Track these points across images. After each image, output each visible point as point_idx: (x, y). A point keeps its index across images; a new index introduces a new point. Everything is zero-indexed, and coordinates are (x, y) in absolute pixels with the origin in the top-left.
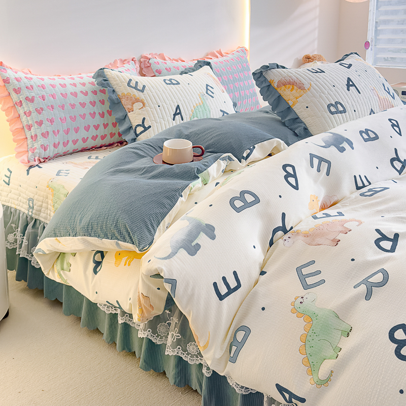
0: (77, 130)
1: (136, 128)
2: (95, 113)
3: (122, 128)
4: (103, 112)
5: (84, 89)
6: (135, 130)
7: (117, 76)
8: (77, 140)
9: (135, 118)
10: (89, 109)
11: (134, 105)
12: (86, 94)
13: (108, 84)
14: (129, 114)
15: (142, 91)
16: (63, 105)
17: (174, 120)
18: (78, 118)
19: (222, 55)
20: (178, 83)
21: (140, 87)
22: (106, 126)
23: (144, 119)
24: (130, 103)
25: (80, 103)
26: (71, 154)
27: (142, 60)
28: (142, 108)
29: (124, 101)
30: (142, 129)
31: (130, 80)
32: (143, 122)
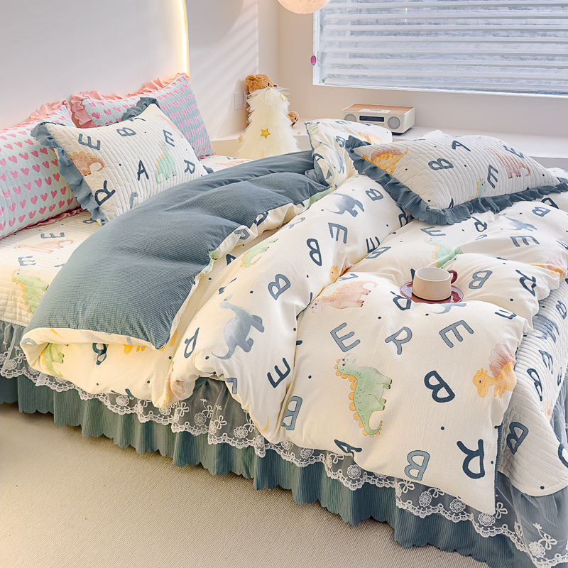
0: (23, 205)
1: (96, 194)
2: (40, 179)
3: (80, 196)
4: (49, 178)
5: (23, 150)
6: (96, 197)
7: (64, 131)
9: (93, 182)
10: (34, 176)
11: (90, 166)
12: (26, 157)
13: (54, 143)
14: (85, 178)
15: (98, 148)
16: (4, 174)
17: (139, 180)
18: (23, 188)
19: (161, 86)
20: (134, 133)
21: (94, 143)
22: (54, 194)
23: (106, 182)
24: (86, 165)
25: (22, 169)
27: (73, 102)
28: (101, 169)
29: (77, 163)
30: (105, 195)
31: (81, 135)
32: (105, 187)
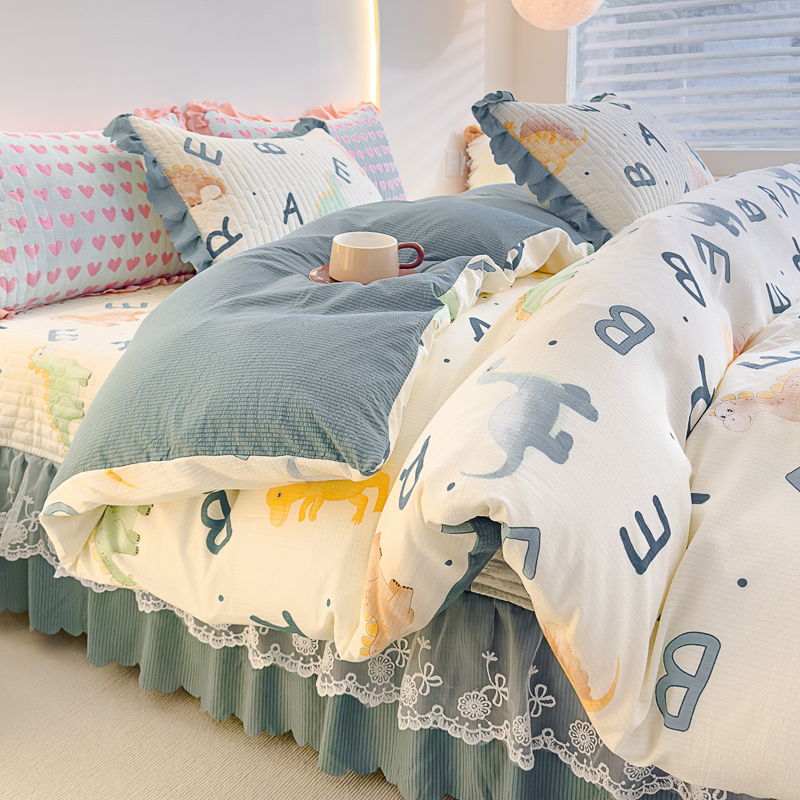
0: (77, 246)
1: (209, 238)
2: (113, 210)
3: (182, 238)
4: (130, 209)
5: (86, 159)
6: (209, 243)
7: (160, 131)
8: (79, 268)
9: (205, 219)
10: (100, 200)
11: (202, 191)
12: (91, 168)
13: (141, 145)
14: (192, 211)
15: (217, 161)
16: (44, 189)
17: (286, 223)
18: (79, 219)
20: (283, 152)
21: (211, 154)
22: (137, 238)
23: (226, 220)
24: (194, 187)
25: (80, 187)
26: (62, 301)
28: (220, 196)
29: (178, 184)
30: (224, 240)
31: (189, 140)
32: (225, 226)
